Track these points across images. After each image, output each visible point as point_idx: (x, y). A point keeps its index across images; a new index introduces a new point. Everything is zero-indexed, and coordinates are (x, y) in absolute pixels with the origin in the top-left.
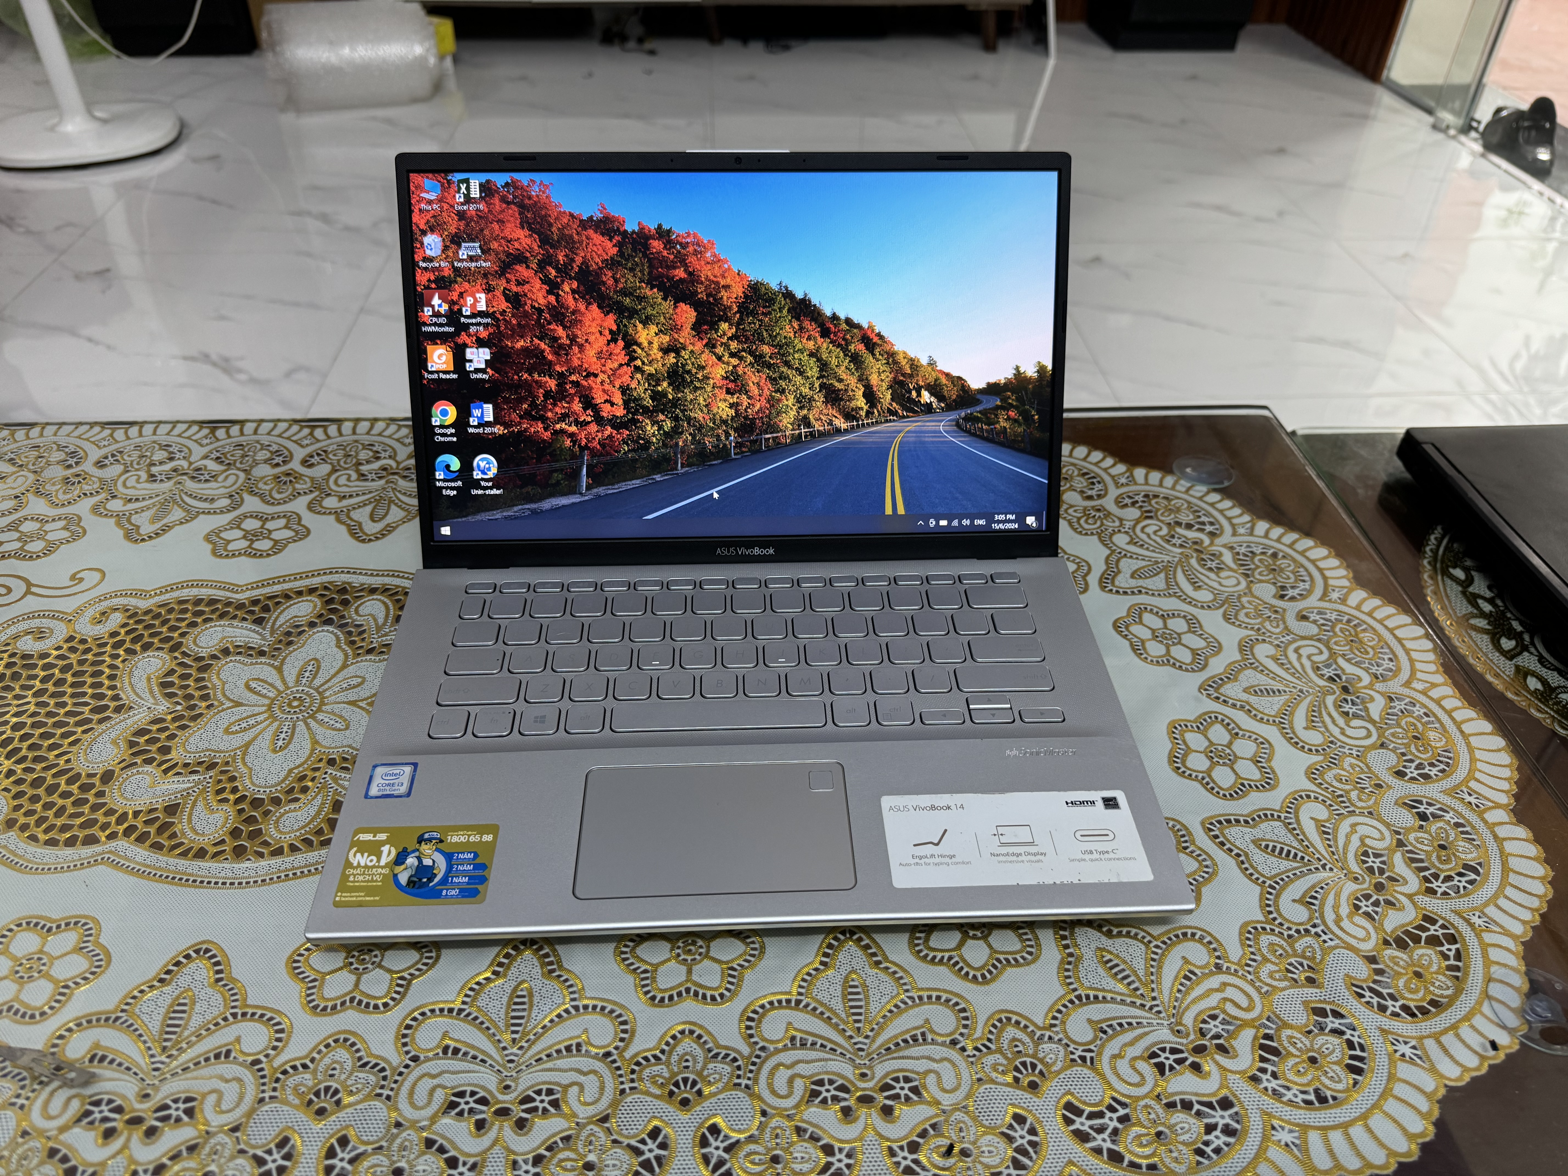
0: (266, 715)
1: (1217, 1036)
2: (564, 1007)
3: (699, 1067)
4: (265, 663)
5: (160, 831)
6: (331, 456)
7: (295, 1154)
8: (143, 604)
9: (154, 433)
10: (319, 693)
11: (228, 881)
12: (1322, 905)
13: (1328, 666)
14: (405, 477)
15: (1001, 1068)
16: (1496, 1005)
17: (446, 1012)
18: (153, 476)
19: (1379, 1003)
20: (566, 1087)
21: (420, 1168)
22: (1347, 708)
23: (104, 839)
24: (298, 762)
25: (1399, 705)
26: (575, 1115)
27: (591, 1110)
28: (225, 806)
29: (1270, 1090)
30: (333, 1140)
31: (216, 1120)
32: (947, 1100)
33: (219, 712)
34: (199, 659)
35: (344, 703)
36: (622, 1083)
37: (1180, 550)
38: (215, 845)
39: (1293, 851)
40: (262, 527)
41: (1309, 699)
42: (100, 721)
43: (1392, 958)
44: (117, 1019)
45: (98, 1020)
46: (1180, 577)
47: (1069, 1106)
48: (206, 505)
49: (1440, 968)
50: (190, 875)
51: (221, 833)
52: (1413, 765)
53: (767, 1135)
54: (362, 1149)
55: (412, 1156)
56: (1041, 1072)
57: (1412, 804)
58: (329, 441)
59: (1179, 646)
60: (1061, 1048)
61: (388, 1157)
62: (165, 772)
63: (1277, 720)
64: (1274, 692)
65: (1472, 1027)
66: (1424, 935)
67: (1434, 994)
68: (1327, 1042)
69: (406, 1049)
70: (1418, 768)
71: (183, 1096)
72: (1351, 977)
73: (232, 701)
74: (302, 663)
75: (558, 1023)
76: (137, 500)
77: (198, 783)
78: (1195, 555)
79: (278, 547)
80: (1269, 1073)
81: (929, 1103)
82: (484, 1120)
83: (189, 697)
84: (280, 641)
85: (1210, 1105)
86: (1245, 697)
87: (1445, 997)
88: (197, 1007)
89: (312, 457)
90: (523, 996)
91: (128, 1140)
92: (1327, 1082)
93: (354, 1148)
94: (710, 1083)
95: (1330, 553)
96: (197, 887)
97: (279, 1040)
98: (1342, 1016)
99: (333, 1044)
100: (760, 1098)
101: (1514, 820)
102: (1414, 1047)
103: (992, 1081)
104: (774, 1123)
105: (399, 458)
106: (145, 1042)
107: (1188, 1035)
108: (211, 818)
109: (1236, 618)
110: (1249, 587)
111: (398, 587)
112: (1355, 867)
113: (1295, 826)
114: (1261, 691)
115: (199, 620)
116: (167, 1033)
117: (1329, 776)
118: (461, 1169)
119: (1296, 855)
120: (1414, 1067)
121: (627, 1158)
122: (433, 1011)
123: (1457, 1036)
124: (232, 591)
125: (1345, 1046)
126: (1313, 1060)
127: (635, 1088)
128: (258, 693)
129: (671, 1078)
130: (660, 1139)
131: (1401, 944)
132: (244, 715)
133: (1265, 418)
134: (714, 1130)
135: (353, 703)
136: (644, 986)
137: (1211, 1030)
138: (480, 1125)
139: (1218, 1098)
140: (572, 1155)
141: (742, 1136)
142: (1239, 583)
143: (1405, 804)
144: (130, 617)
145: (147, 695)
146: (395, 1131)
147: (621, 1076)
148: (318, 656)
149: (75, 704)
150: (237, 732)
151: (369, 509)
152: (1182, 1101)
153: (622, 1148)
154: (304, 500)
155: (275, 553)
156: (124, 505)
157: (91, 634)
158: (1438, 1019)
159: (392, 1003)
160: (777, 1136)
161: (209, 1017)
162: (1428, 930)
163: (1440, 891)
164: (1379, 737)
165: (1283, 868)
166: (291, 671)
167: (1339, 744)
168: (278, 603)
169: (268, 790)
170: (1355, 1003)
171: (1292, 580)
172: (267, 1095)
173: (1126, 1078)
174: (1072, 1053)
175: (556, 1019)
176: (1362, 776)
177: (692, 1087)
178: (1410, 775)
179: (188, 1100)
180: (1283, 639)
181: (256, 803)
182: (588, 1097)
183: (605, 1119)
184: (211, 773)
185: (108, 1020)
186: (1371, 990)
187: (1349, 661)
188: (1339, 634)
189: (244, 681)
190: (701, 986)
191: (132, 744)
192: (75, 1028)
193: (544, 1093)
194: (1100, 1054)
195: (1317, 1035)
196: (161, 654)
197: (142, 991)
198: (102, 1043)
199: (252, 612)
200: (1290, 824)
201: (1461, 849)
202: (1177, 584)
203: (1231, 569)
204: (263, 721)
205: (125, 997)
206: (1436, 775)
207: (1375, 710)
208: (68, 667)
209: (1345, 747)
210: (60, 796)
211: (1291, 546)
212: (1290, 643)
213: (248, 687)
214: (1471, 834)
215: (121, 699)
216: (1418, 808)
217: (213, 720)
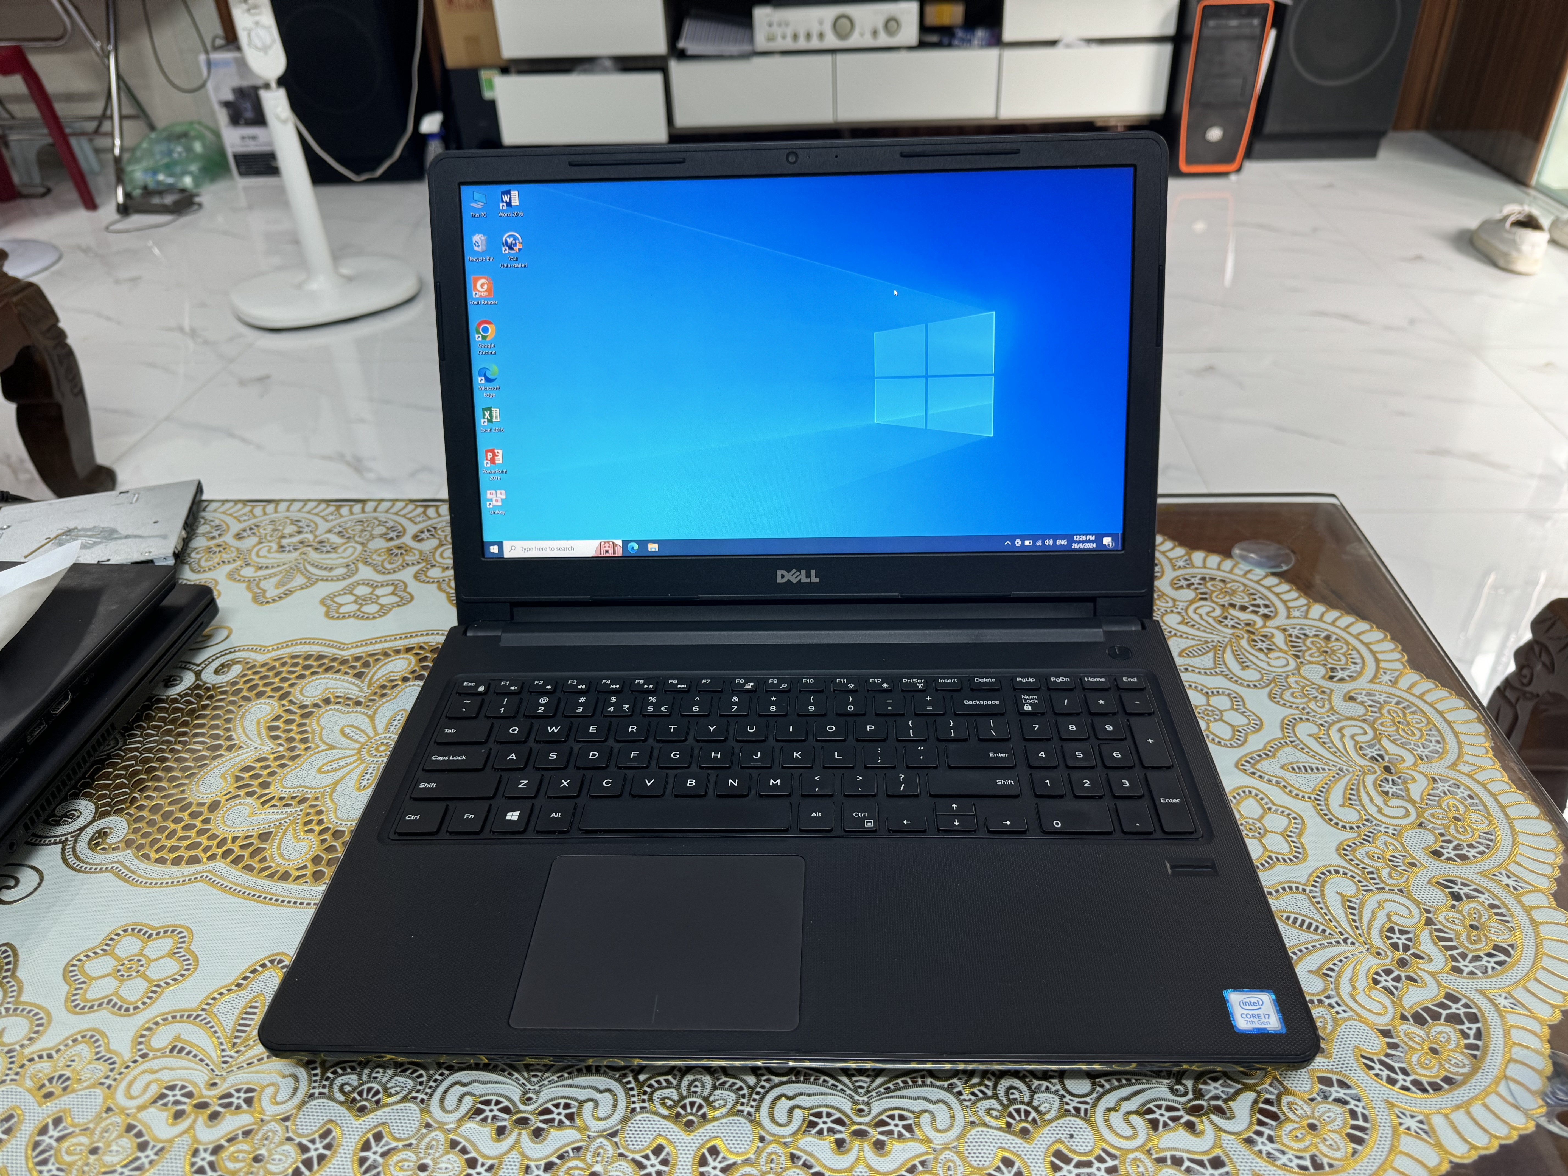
0: (355, 758)
1: (1216, 1098)
3: (706, 1093)
4: (360, 712)
5: (252, 855)
6: (437, 532)
7: (335, 1144)
8: (261, 658)
9: (288, 510)
11: (306, 902)
12: (1339, 976)
13: (1371, 746)
15: (994, 1113)
16: (1513, 1086)
18: (282, 547)
19: (1388, 1077)
20: (582, 1103)
21: (443, 1165)
22: (1387, 787)
23: (205, 860)
25: (1443, 787)
26: (587, 1128)
27: (602, 1125)
28: (310, 836)
29: (1264, 1153)
30: (370, 1136)
31: (271, 1110)
32: (938, 1139)
33: (315, 753)
34: (304, 707)
36: (634, 1102)
37: (1231, 631)
38: (298, 869)
39: (1314, 924)
40: (371, 594)
41: (1348, 777)
42: (214, 758)
43: (1407, 1034)
44: (198, 1016)
45: (182, 1016)
46: (1228, 656)
47: (1058, 1154)
48: (325, 573)
49: (1458, 1046)
50: (273, 894)
51: (306, 860)
52: (1451, 846)
53: (763, 1161)
54: (394, 1144)
55: (437, 1155)
56: (1034, 1121)
57: (1446, 884)
58: (436, 520)
59: (1220, 722)
60: (1057, 1098)
61: (416, 1153)
62: (263, 804)
63: (1312, 797)
64: (1312, 770)
65: (1485, 1106)
66: (1444, 1013)
67: (1448, 1071)
68: (1329, 1110)
70: (1455, 849)
71: (245, 1087)
72: (1360, 1050)
73: (327, 744)
74: (392, 713)
76: (267, 567)
77: (290, 815)
78: (1246, 636)
79: (384, 611)
80: (1265, 1136)
81: (921, 1141)
82: (504, 1127)
83: (291, 740)
84: (375, 693)
85: (1201, 1163)
86: (1282, 773)
87: (1461, 1075)
89: (423, 532)
91: (194, 1121)
92: (1325, 1150)
93: (387, 1143)
94: (715, 1108)
95: (1386, 636)
96: (278, 905)
98: (1348, 1087)
100: (759, 1124)
101: (1554, 904)
102: (1421, 1122)
103: (986, 1125)
104: (770, 1149)
106: (218, 1038)
107: (1186, 1094)
108: (298, 846)
109: (1281, 697)
110: (1298, 668)
112: (1377, 941)
113: (1319, 899)
114: (1299, 768)
115: (307, 673)
116: (238, 1031)
117: (1361, 853)
118: (479, 1169)
119: (1317, 928)
120: (1418, 1141)
121: (631, 1170)
123: (1468, 1113)
124: (339, 648)
125: (1348, 1115)
126: (1312, 1127)
127: (645, 1108)
128: (350, 738)
129: (679, 1101)
130: (662, 1156)
131: (1419, 1020)
132: (337, 757)
133: (1334, 505)
134: (714, 1151)
137: (1209, 1091)
138: (501, 1131)
139: (1210, 1157)
140: (581, 1164)
141: (739, 1159)
142: (1288, 664)
143: (1438, 883)
144: (249, 669)
145: (255, 737)
146: (424, 1131)
147: (633, 1096)
149: (196, 743)
150: (328, 772)
152: (1173, 1158)
153: (628, 1162)
154: (411, 570)
155: (380, 616)
156: (256, 572)
157: (214, 682)
158: (1450, 1095)
160: (772, 1161)
162: (1450, 1008)
163: (1466, 970)
164: (1418, 816)
165: (1302, 939)
166: (381, 720)
167: (1375, 822)
168: (377, 660)
169: (349, 824)
170: (1363, 1074)
171: (1343, 662)
172: (317, 1091)
173: (1119, 1131)
174: (1067, 1104)
176: (1396, 855)
177: (698, 1111)
178: (1446, 855)
179: (249, 1090)
180: (1328, 719)
181: (338, 834)
182: (601, 1113)
183: (614, 1134)
184: (302, 807)
185: (190, 1017)
186: (1382, 1063)
187: (1394, 742)
188: (1386, 715)
189: (339, 727)
191: (238, 779)
192: (161, 1022)
193: (561, 1106)
194: (1095, 1105)
195: (1319, 1103)
196: (271, 701)
197: (221, 994)
198: (183, 1036)
199: (354, 667)
200: (1314, 897)
201: (1493, 930)
202: (1225, 664)
203: (1281, 650)
204: (351, 763)
205: (206, 998)
206: (1474, 856)
207: (1417, 790)
208: (193, 711)
209: (1380, 826)
210: (173, 821)
211: (1345, 629)
212: (1334, 722)
213: (342, 732)
214: (1505, 916)
215: (233, 739)
216: (1451, 888)
217: (309, 760)
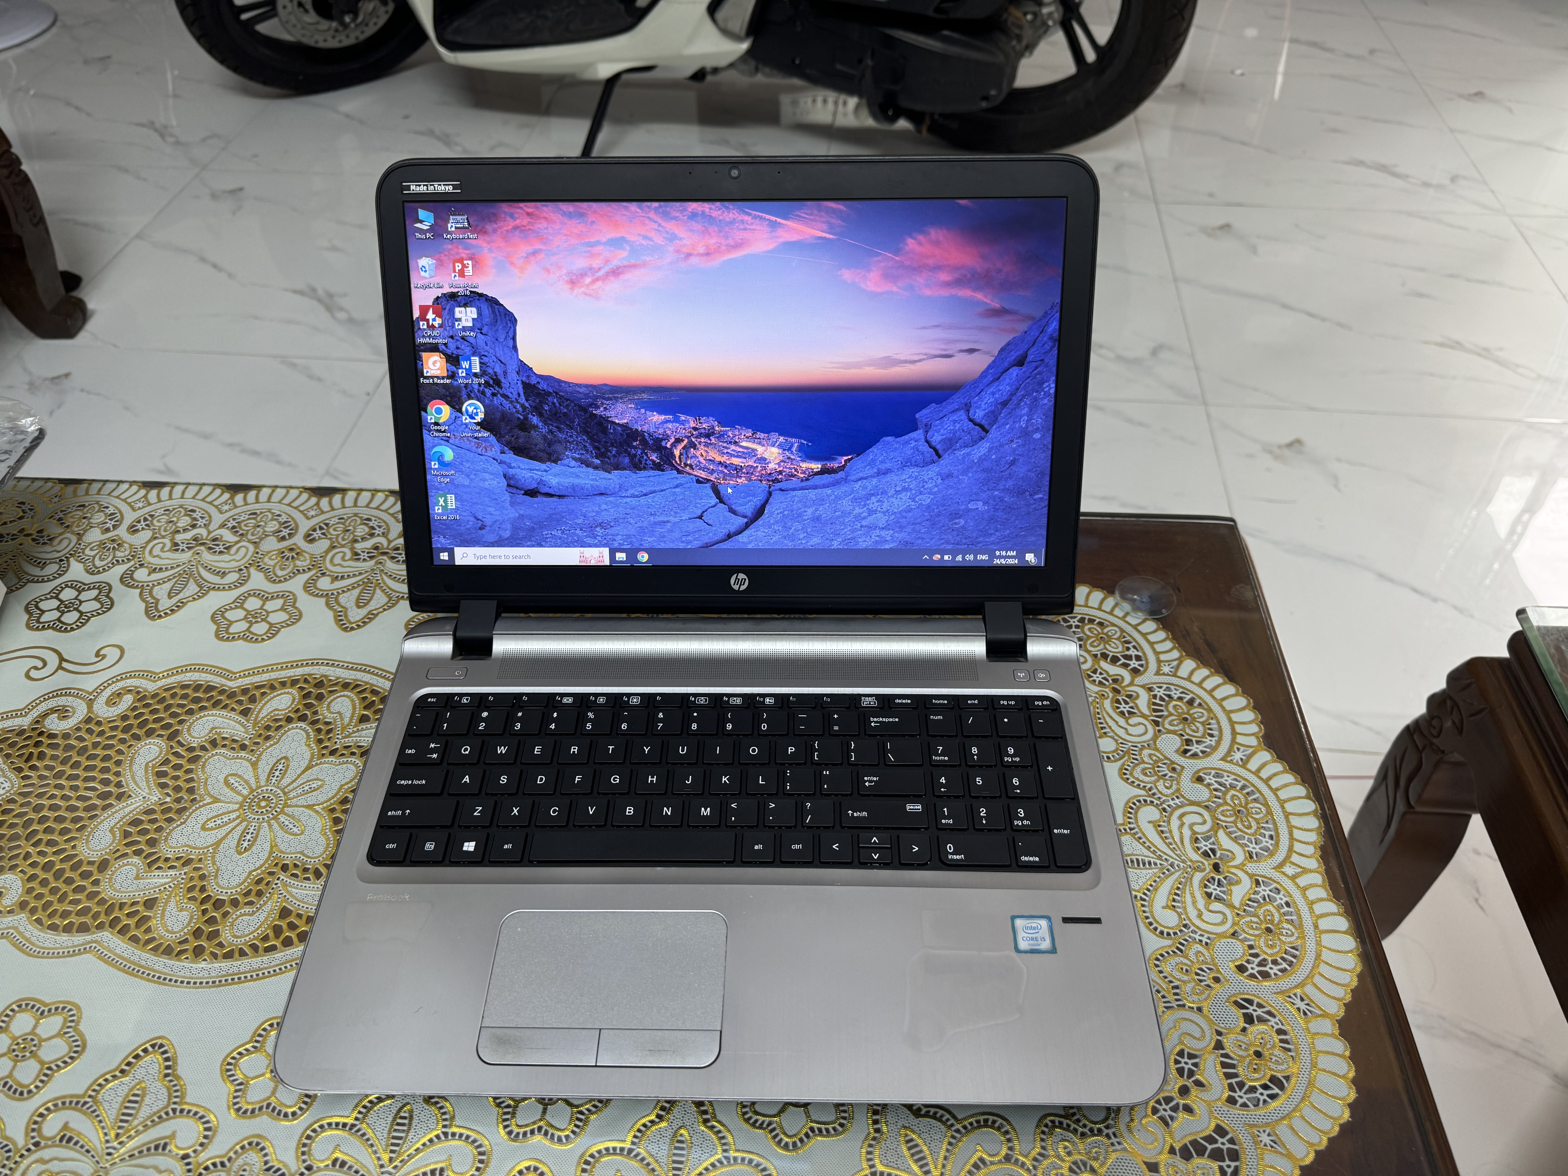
0: (237, 813)
2: (436, 1133)
4: (244, 758)
5: (138, 925)
6: (331, 530)
8: (151, 687)
9: (183, 496)
10: (285, 793)
11: (186, 980)
13: (1207, 839)
14: (393, 558)
17: (340, 1127)
18: (176, 544)
22: (1213, 889)
23: (94, 928)
24: (258, 865)
25: (1264, 891)
28: (192, 906)
33: (201, 807)
34: (191, 749)
35: (303, 806)
37: (1098, 688)
38: (180, 943)
40: (261, 608)
41: (1178, 874)
42: (105, 808)
43: (1172, 1168)
44: (84, 1104)
45: (71, 1102)
48: (217, 579)
50: (157, 971)
51: (187, 932)
52: (1257, 960)
57: (1243, 1004)
58: (332, 514)
62: (150, 865)
63: (1139, 895)
64: (1144, 864)
66: (1210, 1147)
69: (304, 1157)
70: (1260, 964)
73: (212, 796)
74: (275, 760)
75: (429, 1147)
76: (161, 570)
77: (175, 878)
78: (1111, 695)
79: (273, 631)
83: (177, 789)
88: (147, 1100)
89: (315, 530)
90: (405, 1118)
96: (159, 983)
97: (205, 1137)
99: (247, 1146)
101: (1337, 1032)
105: (391, 537)
106: (103, 1128)
108: (180, 915)
109: (1131, 774)
110: (1154, 738)
111: (367, 683)
114: (1132, 861)
115: (196, 707)
116: (122, 1121)
117: (1171, 964)
122: (330, 1124)
124: (227, 678)
128: (234, 790)
131: (1185, 1154)
132: (220, 812)
135: (310, 807)
136: (505, 1120)
142: (1146, 733)
143: (1236, 1002)
144: (139, 700)
145: (143, 784)
148: (289, 755)
149: (86, 789)
151: (356, 592)
154: (303, 578)
155: (270, 638)
156: (149, 575)
157: (106, 716)
159: (299, 1112)
161: (155, 1109)
162: (1216, 1141)
163: (1240, 1101)
164: (1234, 924)
166: (264, 767)
167: (1192, 928)
168: (264, 694)
169: (229, 891)
171: (1200, 733)
175: (428, 1143)
176: (1204, 967)
178: (1250, 971)
180: (1171, 803)
181: (218, 904)
184: (186, 869)
185: (78, 1104)
187: (1229, 834)
188: (1229, 801)
189: (224, 776)
190: (552, 1126)
191: (127, 834)
192: (52, 1108)
196: (160, 741)
197: (106, 1080)
198: (71, 1125)
199: (240, 702)
201: (1274, 1059)
203: (1143, 716)
204: (234, 820)
205: (91, 1085)
206: (1275, 974)
207: (1238, 894)
208: (84, 749)
209: (1196, 933)
210: (64, 882)
211: (1210, 692)
212: (1178, 807)
213: (227, 783)
214: (1288, 1043)
215: (123, 786)
216: (1247, 1008)
217: (194, 815)
